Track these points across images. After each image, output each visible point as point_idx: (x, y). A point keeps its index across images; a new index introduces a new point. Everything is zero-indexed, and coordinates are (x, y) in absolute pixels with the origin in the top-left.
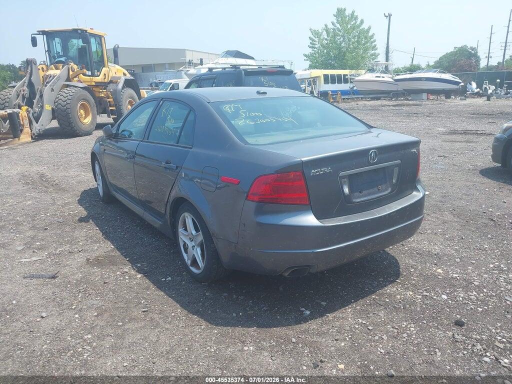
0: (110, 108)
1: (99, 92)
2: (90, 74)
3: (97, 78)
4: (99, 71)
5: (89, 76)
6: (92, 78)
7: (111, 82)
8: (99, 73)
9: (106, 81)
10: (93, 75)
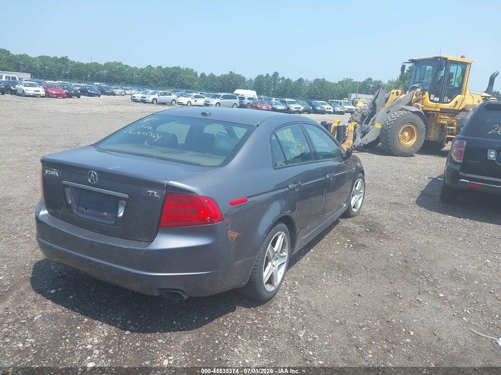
0: (448, 136)
1: (441, 118)
2: (438, 100)
3: (447, 104)
4: (451, 98)
5: (436, 102)
6: (438, 104)
7: (464, 110)
8: (449, 100)
9: (456, 108)
10: (440, 102)
